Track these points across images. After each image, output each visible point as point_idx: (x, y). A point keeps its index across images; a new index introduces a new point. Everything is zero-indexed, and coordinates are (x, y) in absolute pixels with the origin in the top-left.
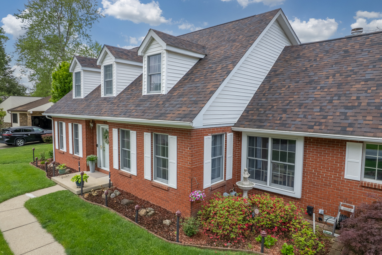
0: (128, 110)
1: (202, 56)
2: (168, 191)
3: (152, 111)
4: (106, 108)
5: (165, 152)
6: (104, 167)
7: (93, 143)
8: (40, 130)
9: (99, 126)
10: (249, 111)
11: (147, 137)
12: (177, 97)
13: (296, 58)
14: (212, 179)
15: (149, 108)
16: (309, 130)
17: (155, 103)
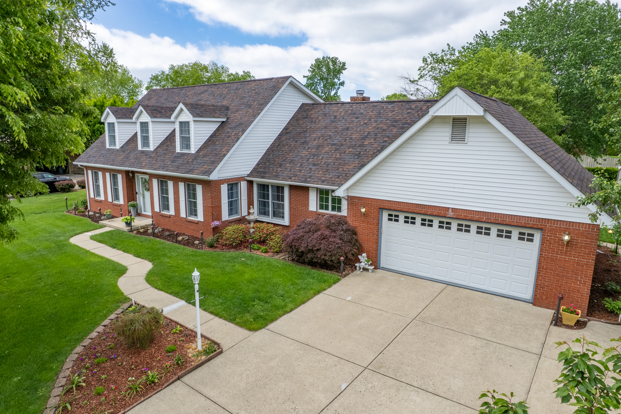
0: (165, 165)
1: (224, 120)
2: (197, 223)
3: (184, 167)
4: (145, 161)
5: (195, 196)
6: (145, 211)
7: (133, 191)
8: (50, 176)
9: (138, 176)
10: (259, 164)
11: (182, 186)
12: (202, 156)
13: (304, 118)
14: (229, 215)
15: (182, 164)
16: (289, 180)
17: (187, 160)
